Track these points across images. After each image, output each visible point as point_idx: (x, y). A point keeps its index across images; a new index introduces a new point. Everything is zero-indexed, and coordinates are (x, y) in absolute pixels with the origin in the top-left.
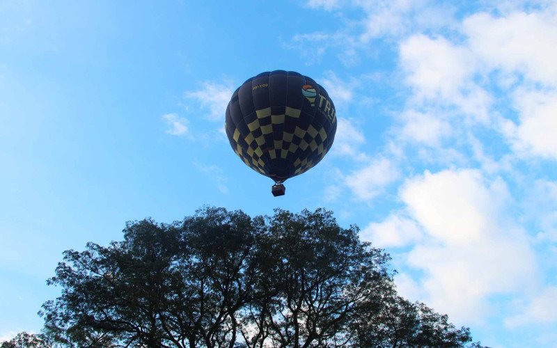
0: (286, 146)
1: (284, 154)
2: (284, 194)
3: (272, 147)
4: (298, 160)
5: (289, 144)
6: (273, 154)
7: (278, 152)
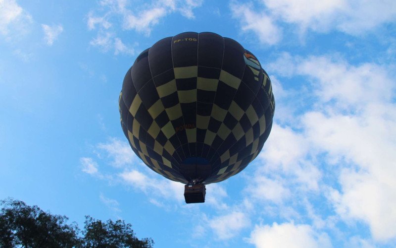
0: (214, 126)
1: (209, 139)
2: (202, 200)
3: (192, 123)
4: (227, 153)
5: (219, 123)
6: (191, 136)
7: (201, 134)
